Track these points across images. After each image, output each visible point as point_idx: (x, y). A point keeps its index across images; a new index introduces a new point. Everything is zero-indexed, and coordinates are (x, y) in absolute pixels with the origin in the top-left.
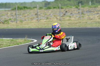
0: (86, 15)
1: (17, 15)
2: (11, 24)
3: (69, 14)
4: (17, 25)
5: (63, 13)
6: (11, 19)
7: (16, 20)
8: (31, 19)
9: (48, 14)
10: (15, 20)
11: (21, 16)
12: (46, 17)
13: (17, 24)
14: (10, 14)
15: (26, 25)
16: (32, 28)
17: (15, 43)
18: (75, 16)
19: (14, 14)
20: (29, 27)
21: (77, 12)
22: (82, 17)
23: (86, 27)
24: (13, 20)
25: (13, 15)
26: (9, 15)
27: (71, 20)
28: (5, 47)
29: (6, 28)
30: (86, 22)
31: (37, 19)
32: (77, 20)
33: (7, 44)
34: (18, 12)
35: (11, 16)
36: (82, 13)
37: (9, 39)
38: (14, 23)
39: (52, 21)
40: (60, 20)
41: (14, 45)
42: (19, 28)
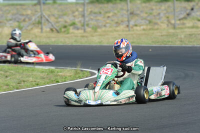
3: (198, 14)
8: (117, 23)
9: (155, 14)
10: (82, 26)
24: (79, 25)
39: (157, 29)
40: (174, 27)
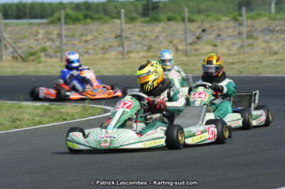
0: (261, 40)
1: (63, 37)
2: (45, 62)
3: (212, 36)
5: (193, 33)
6: (48, 48)
7: (61, 52)
8: (103, 48)
9: (152, 37)
10: (56, 52)
11: (75, 42)
12: (146, 45)
13: (63, 63)
14: (43, 34)
16: (106, 74)
17: (56, 116)
18: (227, 43)
19: (54, 36)
20: (96, 72)
21: (234, 31)
22: (249, 45)
23: (259, 73)
24: (50, 51)
25: (52, 37)
26: (40, 36)
28: (27, 126)
29: (32, 74)
30: (261, 62)
31: (120, 49)
32: (234, 55)
33: (33, 120)
34: (68, 30)
35: (46, 40)
36: (250, 36)
37: (38, 104)
38: (54, 60)
40: (186, 53)
41: (53, 122)
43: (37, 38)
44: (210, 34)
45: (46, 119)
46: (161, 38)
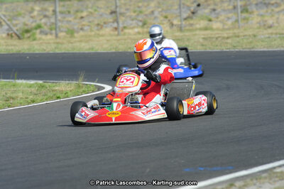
0: (256, 13)
1: (58, 14)
2: (40, 39)
3: (207, 11)
4: (58, 43)
5: (189, 7)
6: (43, 25)
7: (56, 29)
8: (98, 25)
9: (147, 13)
10: (51, 29)
11: (70, 19)
12: (141, 21)
13: (58, 40)
14: (39, 11)
15: (83, 44)
16: (100, 50)
17: (50, 94)
18: (222, 17)
19: (50, 13)
20: (90, 49)
21: (229, 5)
22: (245, 19)
23: (253, 48)
24: (46, 28)
25: (47, 13)
26: (35, 13)
27: (212, 29)
28: (21, 104)
29: (27, 52)
30: (255, 36)
31: (115, 25)
32: (229, 29)
33: (27, 98)
34: (64, 6)
35: (42, 17)
36: (245, 10)
37: (32, 82)
38: (49, 37)
40: (181, 29)
41: (47, 100)
42: (63, 51)
43: (32, 15)
44: (205, 8)
45: (40, 98)
46: (156, 13)
